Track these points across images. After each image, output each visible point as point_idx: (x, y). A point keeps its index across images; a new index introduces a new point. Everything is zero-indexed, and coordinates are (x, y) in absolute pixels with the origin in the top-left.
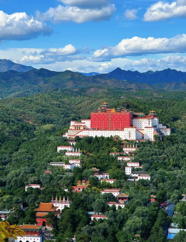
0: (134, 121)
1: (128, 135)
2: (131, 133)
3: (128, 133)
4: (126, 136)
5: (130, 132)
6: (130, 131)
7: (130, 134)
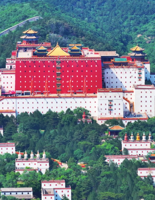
0: (106, 73)
1: (108, 107)
2: (113, 103)
3: (108, 103)
4: (104, 109)
5: (112, 101)
6: (110, 99)
7: (110, 106)
